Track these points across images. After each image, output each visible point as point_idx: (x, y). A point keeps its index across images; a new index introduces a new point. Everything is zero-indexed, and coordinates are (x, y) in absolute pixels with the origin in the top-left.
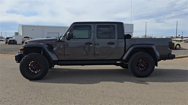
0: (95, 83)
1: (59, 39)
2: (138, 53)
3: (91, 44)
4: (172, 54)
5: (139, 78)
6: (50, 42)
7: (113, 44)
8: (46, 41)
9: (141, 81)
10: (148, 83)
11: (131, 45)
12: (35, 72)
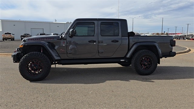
0: (101, 83)
1: (62, 37)
2: (141, 51)
3: (95, 42)
4: (173, 51)
5: (142, 76)
6: (52, 40)
7: (118, 41)
8: (47, 39)
9: (146, 79)
10: (153, 80)
11: (134, 43)
12: (36, 72)
